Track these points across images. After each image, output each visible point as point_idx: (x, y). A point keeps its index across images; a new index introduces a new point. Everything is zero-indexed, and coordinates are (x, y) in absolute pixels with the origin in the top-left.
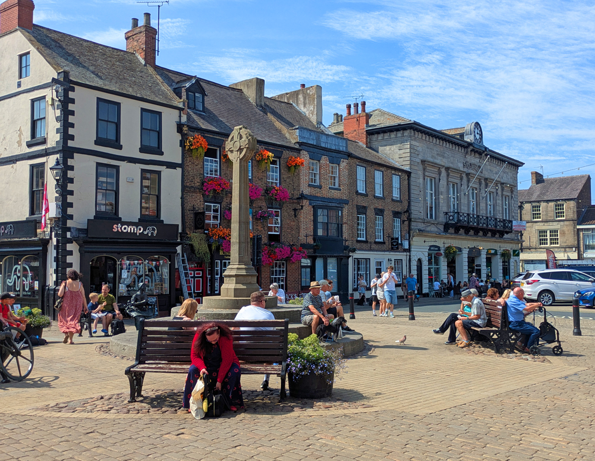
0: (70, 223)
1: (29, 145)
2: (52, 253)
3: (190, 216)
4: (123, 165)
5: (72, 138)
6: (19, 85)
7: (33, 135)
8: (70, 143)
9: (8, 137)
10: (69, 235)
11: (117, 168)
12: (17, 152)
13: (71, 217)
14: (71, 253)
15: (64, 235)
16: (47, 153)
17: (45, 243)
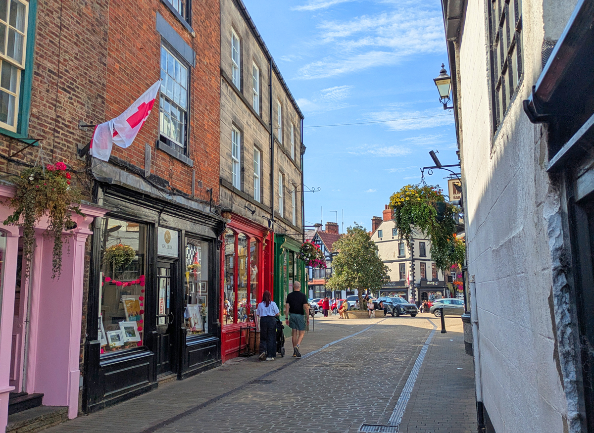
0: (415, 282)
1: (398, 257)
2: (410, 291)
3: (447, 277)
4: (427, 262)
5: (414, 256)
6: (393, 238)
7: (399, 255)
8: (414, 257)
9: (389, 254)
10: (415, 286)
11: (425, 263)
12: (394, 259)
13: (415, 280)
14: (416, 291)
15: (414, 286)
16: (406, 260)
17: (407, 288)
